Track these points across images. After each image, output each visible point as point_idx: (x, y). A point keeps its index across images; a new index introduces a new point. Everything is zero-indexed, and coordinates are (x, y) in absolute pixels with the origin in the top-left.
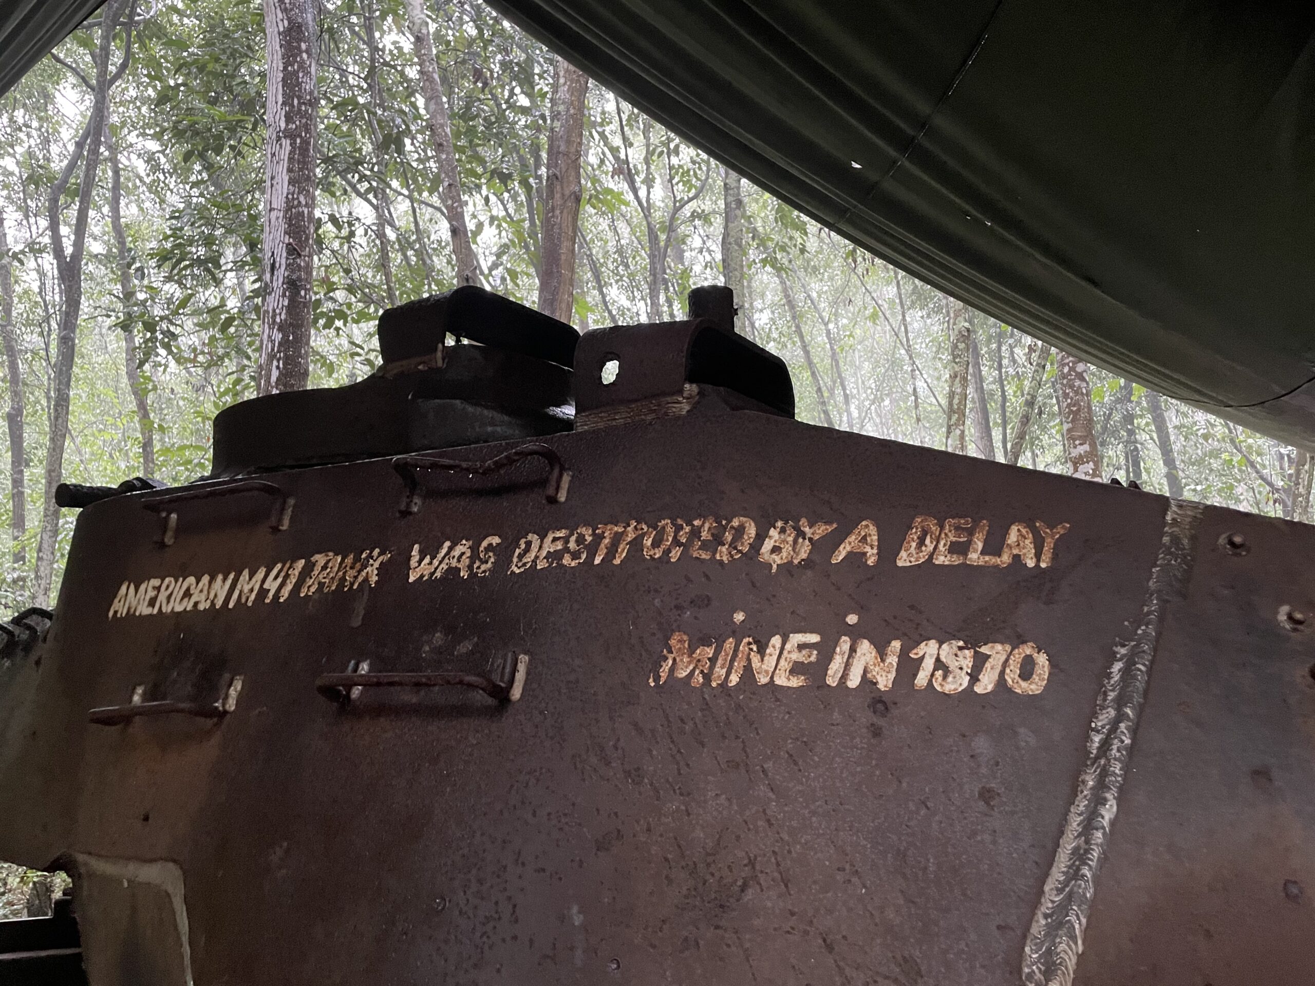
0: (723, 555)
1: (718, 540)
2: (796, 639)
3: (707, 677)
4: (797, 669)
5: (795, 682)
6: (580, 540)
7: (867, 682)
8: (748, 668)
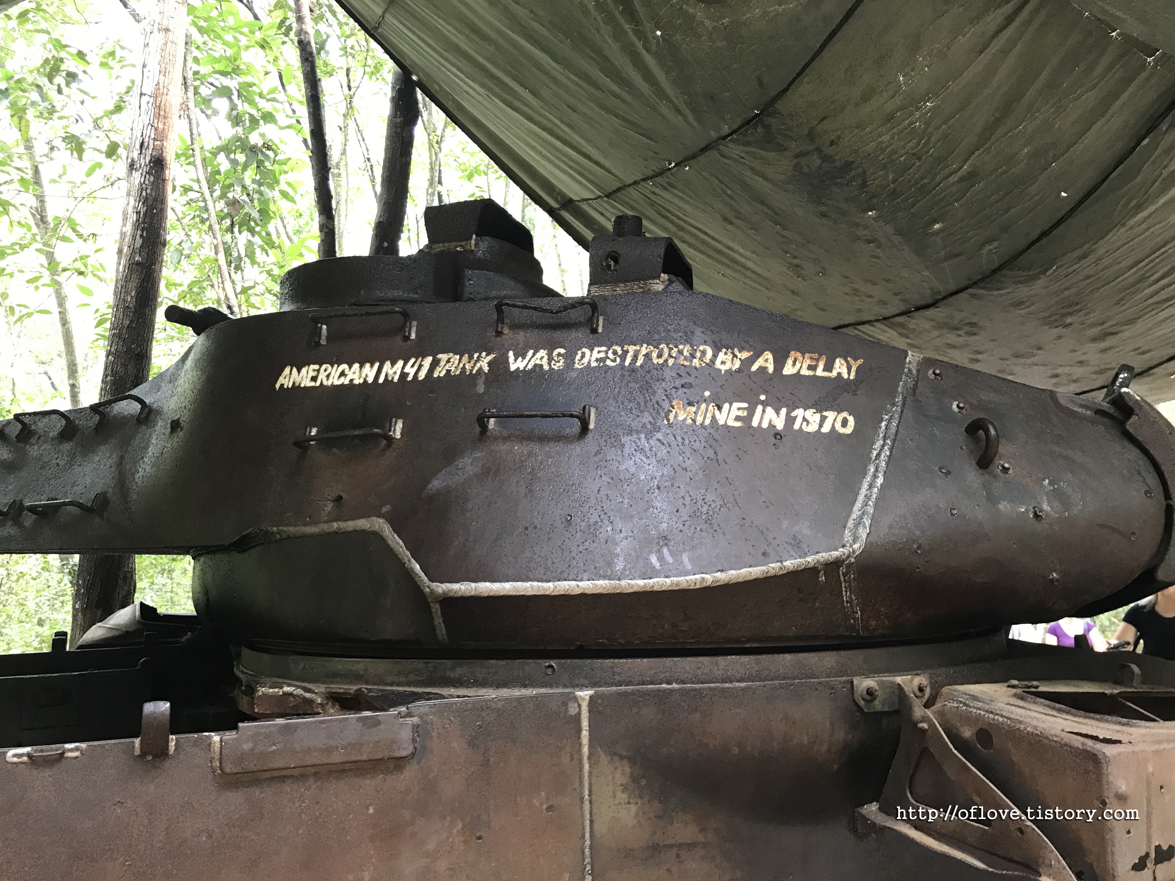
0: (696, 362)
1: (693, 356)
2: (736, 405)
3: (694, 421)
4: (738, 418)
5: (738, 424)
6: (615, 353)
7: (771, 426)
8: (714, 417)
